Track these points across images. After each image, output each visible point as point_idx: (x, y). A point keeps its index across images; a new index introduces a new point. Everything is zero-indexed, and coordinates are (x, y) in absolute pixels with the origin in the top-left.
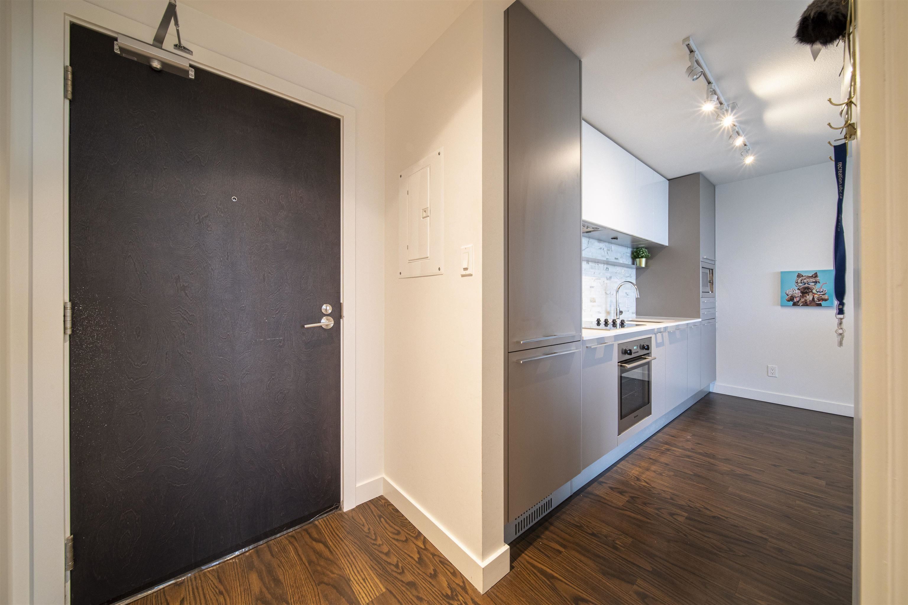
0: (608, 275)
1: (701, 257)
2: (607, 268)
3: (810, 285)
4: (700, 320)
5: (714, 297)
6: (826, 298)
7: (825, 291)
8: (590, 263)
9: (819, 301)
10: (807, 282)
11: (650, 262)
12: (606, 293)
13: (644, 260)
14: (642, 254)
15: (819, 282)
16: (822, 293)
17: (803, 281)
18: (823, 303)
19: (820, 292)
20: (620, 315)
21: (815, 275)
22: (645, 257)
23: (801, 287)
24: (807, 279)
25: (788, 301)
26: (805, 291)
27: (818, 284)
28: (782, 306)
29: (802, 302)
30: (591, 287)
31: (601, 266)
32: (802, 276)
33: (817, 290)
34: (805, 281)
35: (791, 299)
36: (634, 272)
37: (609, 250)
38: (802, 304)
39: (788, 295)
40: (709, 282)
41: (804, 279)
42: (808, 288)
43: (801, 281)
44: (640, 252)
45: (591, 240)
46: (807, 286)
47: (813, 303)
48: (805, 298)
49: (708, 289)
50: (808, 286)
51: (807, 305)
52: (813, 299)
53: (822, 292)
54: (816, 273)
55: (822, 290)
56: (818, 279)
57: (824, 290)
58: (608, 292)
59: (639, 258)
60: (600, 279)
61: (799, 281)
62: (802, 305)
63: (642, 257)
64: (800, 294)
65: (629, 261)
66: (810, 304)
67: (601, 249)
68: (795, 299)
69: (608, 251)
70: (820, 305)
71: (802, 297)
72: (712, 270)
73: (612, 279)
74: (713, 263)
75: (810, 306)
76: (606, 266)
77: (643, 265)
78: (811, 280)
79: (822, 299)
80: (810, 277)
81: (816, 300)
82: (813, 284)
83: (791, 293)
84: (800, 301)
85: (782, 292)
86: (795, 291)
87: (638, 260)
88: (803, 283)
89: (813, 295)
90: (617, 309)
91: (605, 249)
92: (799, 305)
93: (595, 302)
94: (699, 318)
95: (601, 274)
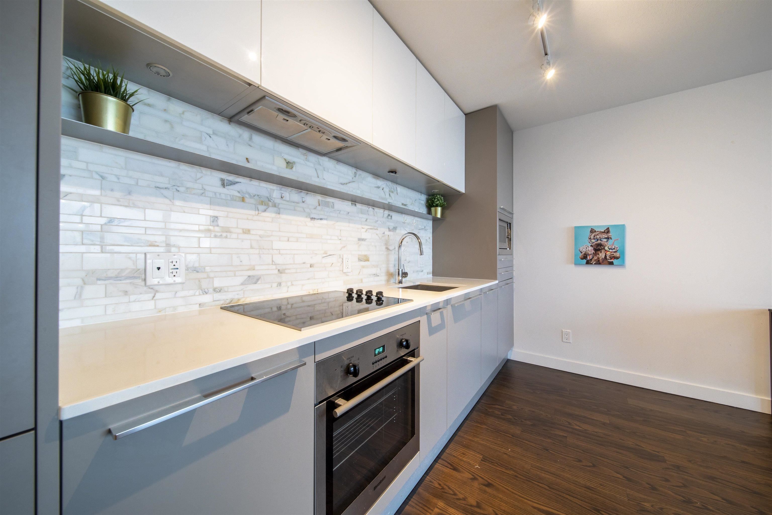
0: (392, 225)
1: (498, 207)
2: (389, 215)
3: (602, 241)
4: (497, 282)
5: (512, 254)
6: (618, 255)
7: (617, 248)
8: (359, 206)
9: (611, 259)
10: (600, 238)
11: (447, 212)
12: (387, 249)
13: (439, 209)
14: (437, 201)
15: (611, 238)
16: (614, 251)
17: (595, 237)
18: (615, 261)
19: (611, 249)
20: (402, 277)
21: (607, 231)
22: (440, 206)
23: (594, 244)
24: (600, 235)
25: (582, 259)
26: (598, 248)
27: (610, 240)
28: (576, 264)
29: (595, 260)
30: (360, 239)
31: (380, 211)
32: (595, 231)
33: (609, 247)
34: (598, 237)
35: (585, 257)
36: (430, 223)
37: (392, 192)
38: (595, 262)
39: (581, 253)
40: (507, 238)
41: (597, 235)
42: (600, 245)
43: (594, 237)
44: (435, 199)
45: (360, 172)
46: (599, 243)
47: (605, 262)
48: (597, 256)
49: (506, 245)
50: (601, 243)
51: (600, 264)
52: (606, 256)
53: (614, 249)
54: (608, 228)
55: (614, 247)
56: (610, 234)
57: (616, 246)
58: (391, 248)
59: (434, 206)
60: (377, 229)
61: (592, 237)
62: (595, 264)
63: (437, 206)
64: (593, 251)
65: (424, 210)
66: (603, 262)
67: (378, 187)
68: (588, 257)
69: (391, 194)
70: (611, 263)
71: (595, 254)
72: (510, 224)
73: (398, 231)
74: (510, 216)
75: (602, 264)
76: (387, 212)
77: (439, 216)
78: (604, 236)
79: (613, 257)
80: (603, 232)
81: (608, 258)
82: (606, 240)
83: (584, 250)
84: (593, 259)
85: (576, 249)
86: (588, 248)
87: (433, 209)
88: (596, 239)
89: (605, 252)
90: (399, 270)
91: (387, 190)
92: (592, 264)
93: (367, 260)
94: (495, 279)
95: (379, 222)
